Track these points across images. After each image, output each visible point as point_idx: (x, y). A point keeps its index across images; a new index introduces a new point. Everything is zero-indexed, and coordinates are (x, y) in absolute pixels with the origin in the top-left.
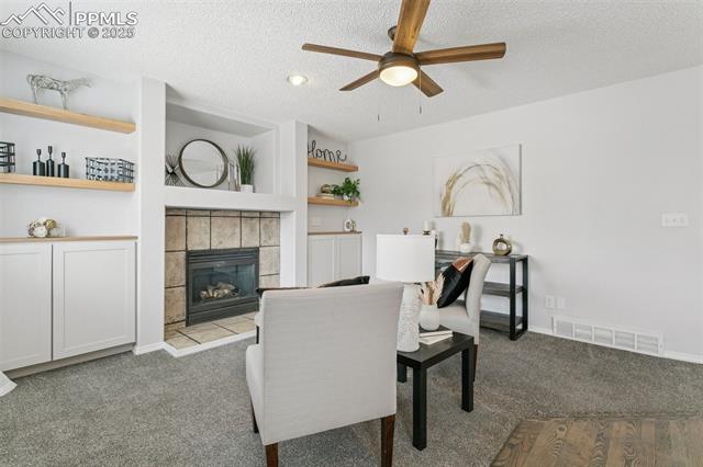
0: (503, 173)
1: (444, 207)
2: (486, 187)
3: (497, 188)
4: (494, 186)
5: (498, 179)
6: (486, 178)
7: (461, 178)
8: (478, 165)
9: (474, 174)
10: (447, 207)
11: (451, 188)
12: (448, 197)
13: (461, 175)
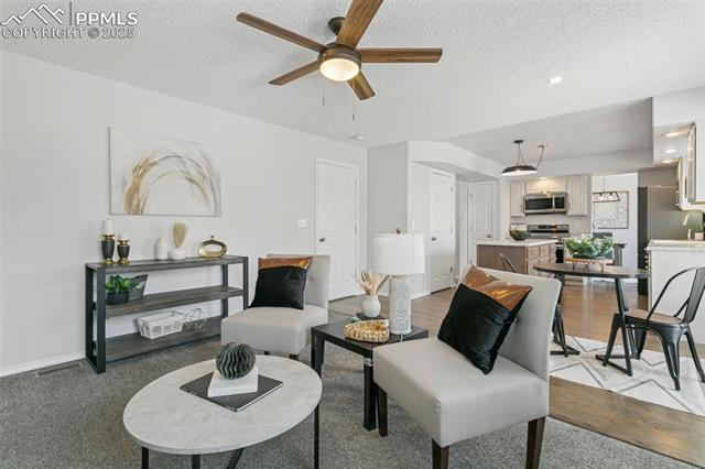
0: (206, 172)
1: (129, 202)
2: (188, 183)
3: (200, 188)
4: (197, 183)
5: (201, 177)
6: (188, 173)
7: (156, 166)
8: (179, 157)
9: (171, 165)
10: (135, 202)
11: (142, 176)
12: (135, 189)
13: (155, 163)
